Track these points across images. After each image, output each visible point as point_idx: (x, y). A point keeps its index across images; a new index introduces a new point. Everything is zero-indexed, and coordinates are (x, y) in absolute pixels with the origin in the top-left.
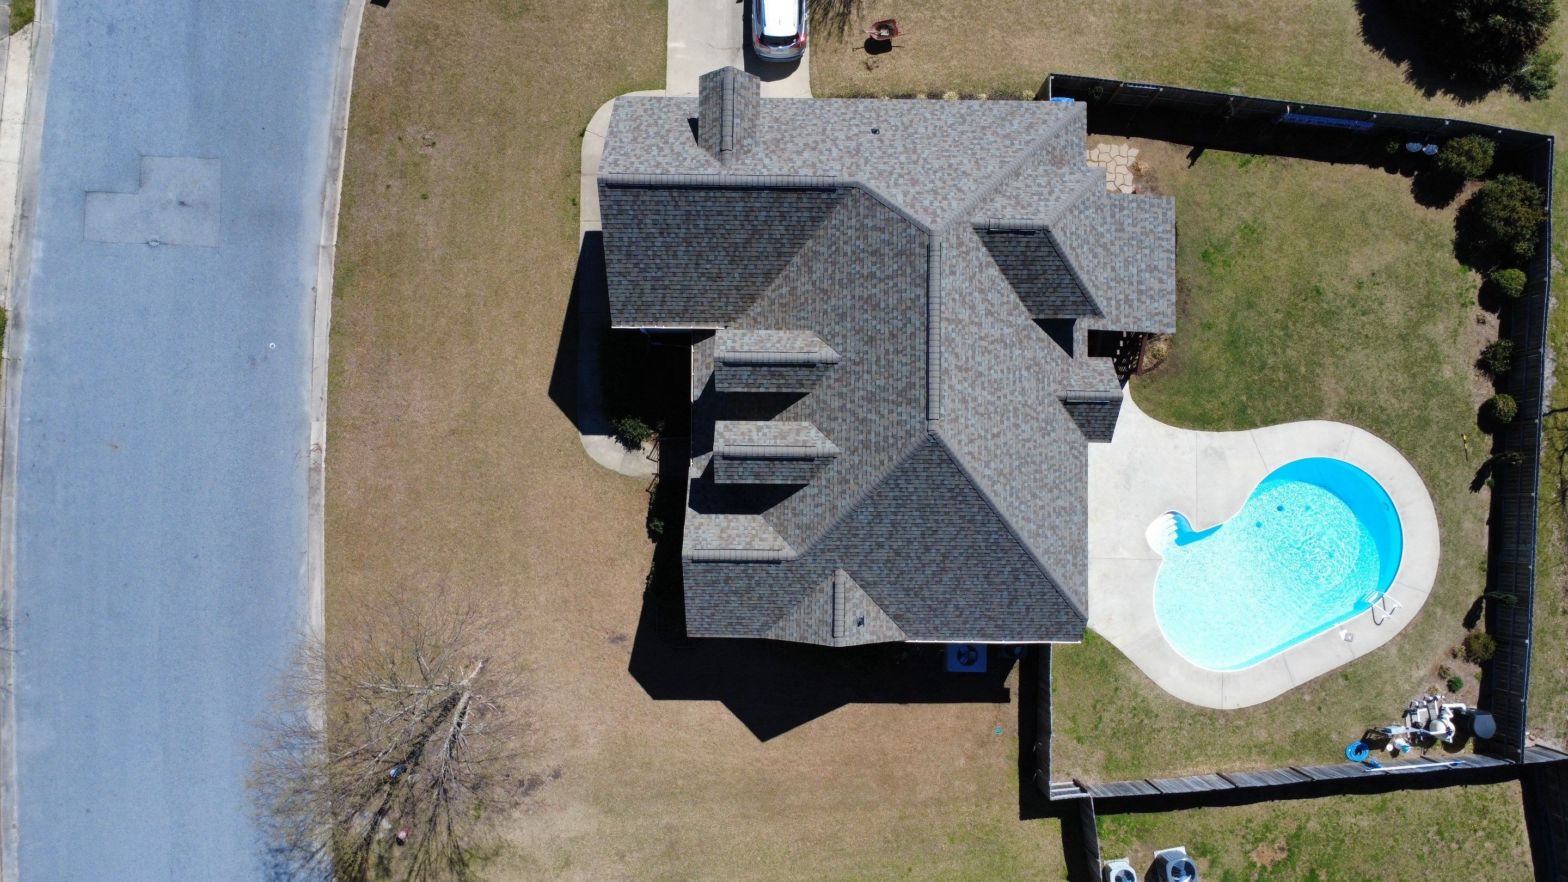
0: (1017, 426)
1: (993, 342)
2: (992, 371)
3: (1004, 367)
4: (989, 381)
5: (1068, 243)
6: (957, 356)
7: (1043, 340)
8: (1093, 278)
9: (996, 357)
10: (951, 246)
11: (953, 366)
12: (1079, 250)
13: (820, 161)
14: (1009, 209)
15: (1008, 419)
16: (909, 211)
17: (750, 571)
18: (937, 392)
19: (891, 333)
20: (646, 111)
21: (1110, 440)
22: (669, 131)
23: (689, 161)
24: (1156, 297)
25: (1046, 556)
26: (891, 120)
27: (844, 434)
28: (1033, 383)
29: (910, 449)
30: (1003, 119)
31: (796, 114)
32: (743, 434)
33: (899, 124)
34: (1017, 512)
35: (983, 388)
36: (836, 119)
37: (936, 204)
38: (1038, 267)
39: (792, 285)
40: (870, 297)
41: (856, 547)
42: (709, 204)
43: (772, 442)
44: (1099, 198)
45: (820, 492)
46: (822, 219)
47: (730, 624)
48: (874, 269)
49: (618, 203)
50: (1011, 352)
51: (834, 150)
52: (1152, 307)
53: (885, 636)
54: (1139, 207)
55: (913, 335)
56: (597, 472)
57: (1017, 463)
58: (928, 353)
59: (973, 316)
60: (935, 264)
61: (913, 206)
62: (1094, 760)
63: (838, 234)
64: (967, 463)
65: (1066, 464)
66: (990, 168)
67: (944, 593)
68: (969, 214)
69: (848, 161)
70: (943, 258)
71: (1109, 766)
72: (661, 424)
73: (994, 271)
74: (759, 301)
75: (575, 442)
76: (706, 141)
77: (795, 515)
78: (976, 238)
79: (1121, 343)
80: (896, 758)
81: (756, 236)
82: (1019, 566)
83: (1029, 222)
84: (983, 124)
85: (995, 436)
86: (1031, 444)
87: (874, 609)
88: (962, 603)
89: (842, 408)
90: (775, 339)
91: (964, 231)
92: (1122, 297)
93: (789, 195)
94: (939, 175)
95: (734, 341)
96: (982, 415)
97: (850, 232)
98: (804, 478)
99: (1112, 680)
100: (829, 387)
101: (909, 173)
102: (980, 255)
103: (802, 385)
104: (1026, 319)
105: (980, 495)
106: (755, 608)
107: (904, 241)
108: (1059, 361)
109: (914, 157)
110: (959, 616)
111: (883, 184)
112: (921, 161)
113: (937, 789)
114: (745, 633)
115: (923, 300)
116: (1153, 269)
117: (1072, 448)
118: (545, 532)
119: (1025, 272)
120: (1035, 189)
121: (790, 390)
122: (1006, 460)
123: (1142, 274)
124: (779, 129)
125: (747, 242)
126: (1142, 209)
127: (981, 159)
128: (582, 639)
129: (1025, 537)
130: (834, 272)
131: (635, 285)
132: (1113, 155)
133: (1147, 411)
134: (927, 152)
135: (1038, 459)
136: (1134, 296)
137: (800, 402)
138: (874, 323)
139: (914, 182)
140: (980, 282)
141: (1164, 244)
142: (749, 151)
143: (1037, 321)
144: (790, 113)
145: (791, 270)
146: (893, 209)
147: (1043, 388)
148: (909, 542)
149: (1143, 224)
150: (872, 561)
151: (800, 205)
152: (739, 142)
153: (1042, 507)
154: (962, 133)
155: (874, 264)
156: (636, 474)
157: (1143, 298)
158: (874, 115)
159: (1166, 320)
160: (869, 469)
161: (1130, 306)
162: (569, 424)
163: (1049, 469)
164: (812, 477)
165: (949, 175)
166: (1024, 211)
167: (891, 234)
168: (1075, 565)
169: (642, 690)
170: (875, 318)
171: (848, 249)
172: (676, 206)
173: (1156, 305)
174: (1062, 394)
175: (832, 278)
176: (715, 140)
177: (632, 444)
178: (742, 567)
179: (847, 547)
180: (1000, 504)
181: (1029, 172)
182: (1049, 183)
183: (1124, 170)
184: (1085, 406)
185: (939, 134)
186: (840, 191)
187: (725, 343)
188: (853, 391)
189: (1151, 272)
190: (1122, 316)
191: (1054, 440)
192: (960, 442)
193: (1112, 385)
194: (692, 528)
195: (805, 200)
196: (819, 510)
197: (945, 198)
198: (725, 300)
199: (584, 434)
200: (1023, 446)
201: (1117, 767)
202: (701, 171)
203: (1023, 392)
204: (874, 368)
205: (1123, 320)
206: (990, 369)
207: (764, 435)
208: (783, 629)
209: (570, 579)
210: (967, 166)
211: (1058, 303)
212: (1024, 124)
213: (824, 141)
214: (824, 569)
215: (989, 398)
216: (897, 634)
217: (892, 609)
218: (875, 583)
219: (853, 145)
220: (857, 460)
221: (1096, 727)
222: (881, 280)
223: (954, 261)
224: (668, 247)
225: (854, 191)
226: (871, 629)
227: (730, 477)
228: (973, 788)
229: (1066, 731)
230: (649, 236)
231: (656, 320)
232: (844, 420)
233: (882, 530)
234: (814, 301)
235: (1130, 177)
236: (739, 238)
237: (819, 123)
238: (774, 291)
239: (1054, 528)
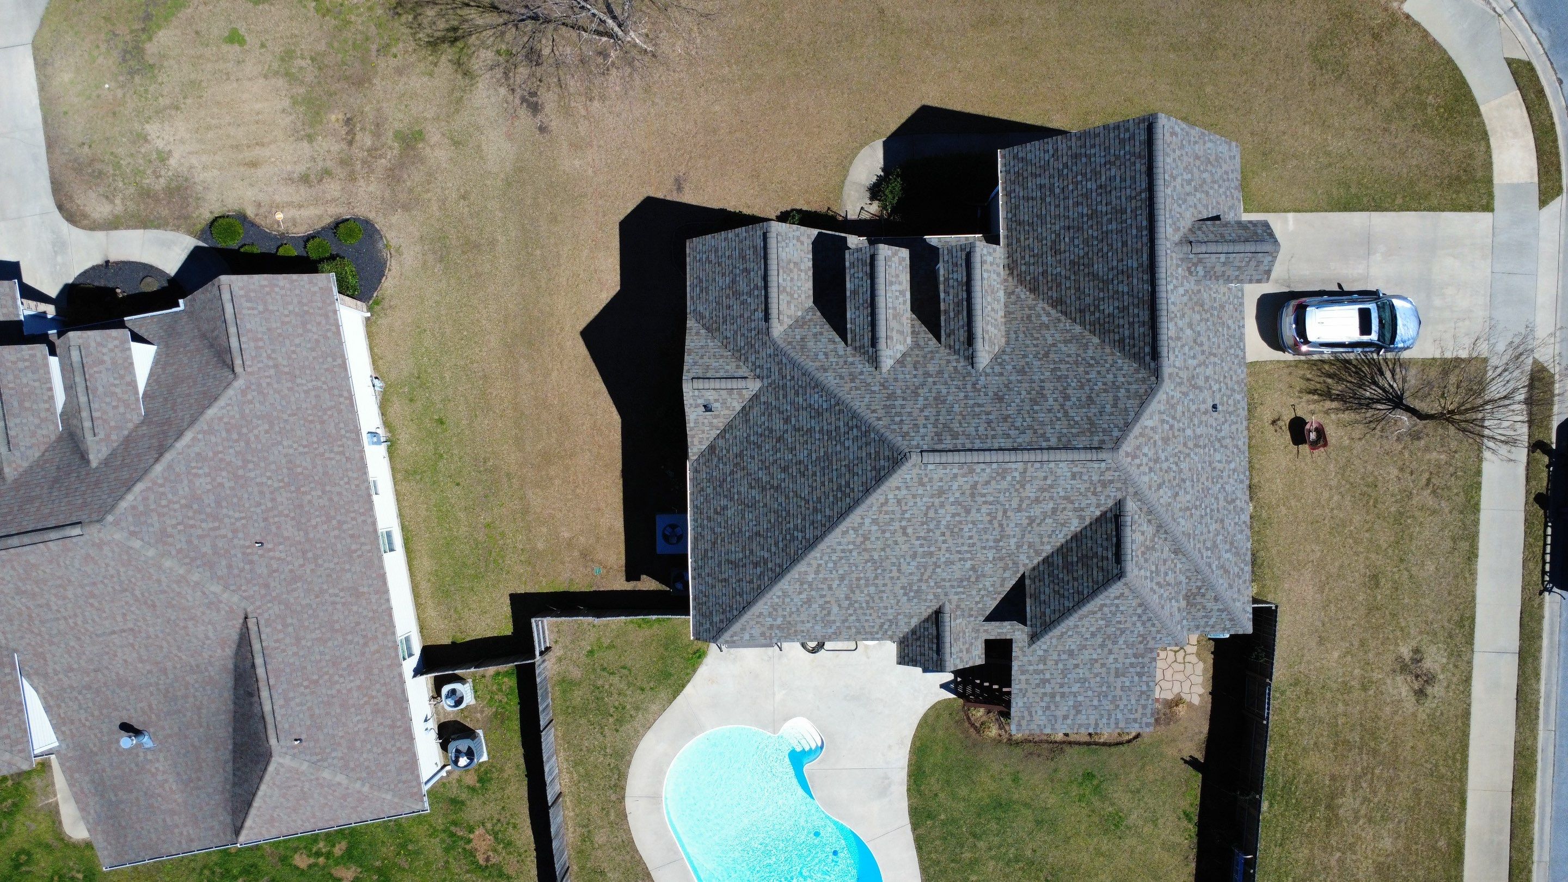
0: (914, 556)
1: (1001, 525)
2: (971, 526)
3: (976, 537)
4: (960, 522)
5: (1108, 602)
6: (988, 483)
7: (1002, 585)
8: (1070, 633)
9: (985, 530)
10: (1102, 474)
11: (976, 479)
12: (1099, 615)
13: (1183, 346)
14: (1142, 538)
15: (922, 546)
16: (1136, 430)
17: (756, 293)
18: (950, 460)
19: (1009, 416)
20: (1226, 173)
21: (899, 663)
22: (1207, 193)
23: (1178, 210)
24: (1048, 713)
25: (780, 593)
26: (1226, 426)
27: (901, 376)
28: (958, 575)
29: (890, 436)
30: (1232, 544)
31: (1229, 328)
32: (897, 276)
33: (1223, 434)
34: (826, 558)
35: (954, 515)
36: (1226, 369)
37: (1145, 460)
38: (1080, 572)
39: (1051, 325)
40: (1043, 396)
41: (785, 396)
42: (1134, 232)
43: (890, 305)
44: (1154, 638)
45: (840, 357)
46: (1122, 350)
47: (701, 281)
48: (1074, 399)
49: (1132, 137)
50: (991, 547)
51: (1195, 362)
52: (1038, 709)
53: (693, 437)
54: (1142, 693)
55: (1008, 436)
56: (846, 158)
57: (876, 557)
58: (990, 450)
59: (1027, 502)
60: (1083, 455)
61: (1141, 435)
62: (571, 668)
63: (1108, 365)
64: (876, 498)
65: (875, 615)
66: (1182, 522)
67: (739, 493)
68: (1136, 493)
69: (1184, 375)
70: (1089, 464)
71: (566, 684)
72: (897, 218)
73: (1075, 526)
74: (1032, 296)
75: (875, 134)
76: (1199, 229)
77: (815, 335)
78: (1110, 503)
79: (996, 687)
80: (567, 468)
81: (1101, 285)
82: (770, 565)
83: (1129, 557)
84: (1227, 521)
85: (904, 529)
86: (895, 574)
87: (720, 423)
88: (729, 513)
89: (927, 374)
90: (996, 306)
91: (1119, 489)
92: (1048, 676)
93: (1147, 312)
94: (1174, 467)
95: (991, 264)
96: (926, 514)
97: (1110, 376)
98: (854, 340)
99: (652, 684)
100: (949, 362)
101: (1175, 437)
102: (1092, 509)
103: (948, 336)
104: (1025, 565)
105: (843, 515)
106: (718, 303)
107: (1106, 426)
108: (980, 606)
109: (1190, 444)
110: (716, 512)
111: (1162, 408)
112: (1187, 451)
113: (538, 510)
114: (692, 298)
115: (1044, 444)
116: (1077, 708)
117: (890, 621)
118: (783, 108)
119: (1075, 559)
120: (1162, 569)
121: (943, 324)
122: (879, 544)
123: (1072, 698)
124: (1212, 308)
125: (1095, 276)
126: (1140, 696)
127: (1191, 515)
128: (678, 149)
129: (801, 567)
130: (1068, 363)
131: (1044, 168)
132: (1192, 678)
133: (926, 716)
134: (1196, 458)
135: (880, 582)
136: (1048, 689)
137: (930, 336)
138: (1017, 401)
139: (1166, 440)
140: (1064, 509)
141: (1104, 721)
142: (1191, 273)
143: (1023, 575)
144: (1230, 322)
145: (1066, 324)
146: (1138, 415)
147: (952, 587)
148: (792, 450)
149: (1124, 698)
150: (770, 415)
151: (1136, 326)
152: (1200, 261)
153: (830, 588)
154: (1217, 498)
155: (1079, 399)
156: (845, 197)
157: (1047, 699)
158: (1231, 409)
159: (1024, 723)
160: (866, 400)
161: (1038, 685)
162: (893, 127)
163: (869, 595)
164: (855, 349)
165: (1174, 478)
166: (1139, 553)
167: (1112, 414)
168: (771, 627)
169: (629, 211)
170: (1023, 401)
171: (1093, 375)
172: (1131, 198)
173: (1040, 713)
174: (947, 609)
175: (1061, 361)
176: (1201, 236)
177: (875, 191)
178: (761, 284)
179: (784, 386)
180: (834, 538)
181: (1179, 566)
182: (1169, 584)
183: (1176, 690)
184: (935, 633)
185: (1215, 474)
186: (1153, 365)
187: (990, 254)
188: (946, 383)
189: (1074, 707)
190: (1028, 676)
191: (898, 601)
192: (898, 488)
193: (958, 661)
194: (798, 233)
195: (1142, 330)
196: (821, 356)
197: (1151, 470)
198: (1032, 261)
199: (884, 143)
200: (893, 564)
201: (564, 692)
202: (1169, 221)
203: (950, 563)
204: (971, 402)
205: (1023, 678)
206: (973, 523)
207: (897, 298)
208: (697, 333)
209: (738, 134)
210: (1184, 499)
211: (1042, 597)
212: (1227, 564)
213: (1203, 352)
214: (761, 367)
215: (944, 522)
216: (695, 450)
217: (721, 442)
218: (747, 421)
219: (1201, 382)
220: (876, 388)
221: (604, 669)
222: (1062, 406)
223: (1085, 477)
224: (1086, 196)
225: (1153, 378)
226: (701, 420)
227: (852, 265)
228: (540, 546)
229: (599, 639)
230: (1096, 174)
231: (1008, 194)
232: (915, 376)
233: (804, 420)
234: (1036, 346)
235: (1169, 696)
236: (1099, 267)
237: (1221, 351)
238: (1044, 309)
239: (809, 602)
